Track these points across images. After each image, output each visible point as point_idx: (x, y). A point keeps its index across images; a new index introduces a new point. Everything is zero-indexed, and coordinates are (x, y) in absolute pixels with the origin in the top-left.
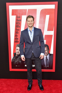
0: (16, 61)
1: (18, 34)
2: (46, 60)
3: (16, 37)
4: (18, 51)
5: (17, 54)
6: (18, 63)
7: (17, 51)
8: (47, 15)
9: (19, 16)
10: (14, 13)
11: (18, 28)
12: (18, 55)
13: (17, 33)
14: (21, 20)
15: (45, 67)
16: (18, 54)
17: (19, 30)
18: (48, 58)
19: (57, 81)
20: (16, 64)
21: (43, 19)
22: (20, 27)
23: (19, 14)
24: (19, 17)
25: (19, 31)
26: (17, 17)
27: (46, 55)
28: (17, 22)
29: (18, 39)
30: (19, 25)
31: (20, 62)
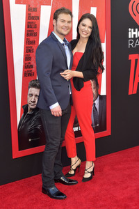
3: (27, 62)
4: (33, 99)
6: (33, 132)
7: (31, 99)
8: (92, 8)
9: (33, 6)
11: (32, 39)
13: (30, 51)
14: (38, 18)
16: (33, 107)
17: (34, 42)
18: (97, 106)
22: (37, 35)
26: (29, 9)
28: (29, 23)
29: (32, 67)
30: (35, 30)
31: (39, 127)
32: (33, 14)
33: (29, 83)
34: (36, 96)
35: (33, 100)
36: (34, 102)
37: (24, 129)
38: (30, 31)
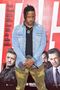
0: (7, 77)
2: (56, 74)
3: (6, 37)
5: (8, 64)
6: (9, 80)
7: (8, 60)
8: (54, 2)
9: (10, 4)
11: (9, 23)
12: (9, 67)
13: (8, 31)
14: (14, 11)
15: (55, 86)
16: (10, 65)
17: (10, 26)
21: (48, 9)
23: (10, 2)
24: (12, 6)
25: (10, 28)
26: (7, 6)
27: (56, 66)
28: (7, 14)
29: (9, 41)
30: (11, 18)
31: (13, 78)
32: (10, 9)
33: (7, 50)
34: (12, 58)
35: (9, 61)
36: (10, 62)
37: (3, 77)
38: (8, 19)
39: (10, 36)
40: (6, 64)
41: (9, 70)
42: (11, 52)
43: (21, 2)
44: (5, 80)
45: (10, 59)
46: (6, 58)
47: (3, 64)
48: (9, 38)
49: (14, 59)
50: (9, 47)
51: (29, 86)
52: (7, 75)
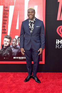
0: (4, 53)
1: (5, 25)
10: (2, 3)
12: (6, 47)
19: (47, 73)
20: (4, 56)
23: (6, 4)
24: (7, 7)
25: (6, 22)
39: (6, 27)
40: (3, 45)
41: (5, 49)
42: (6, 37)
43: (13, 5)
44: (3, 55)
45: (6, 42)
46: (4, 41)
47: (1, 45)
48: (6, 28)
49: (9, 42)
50: (5, 34)
51: (18, 59)
52: (5, 52)
